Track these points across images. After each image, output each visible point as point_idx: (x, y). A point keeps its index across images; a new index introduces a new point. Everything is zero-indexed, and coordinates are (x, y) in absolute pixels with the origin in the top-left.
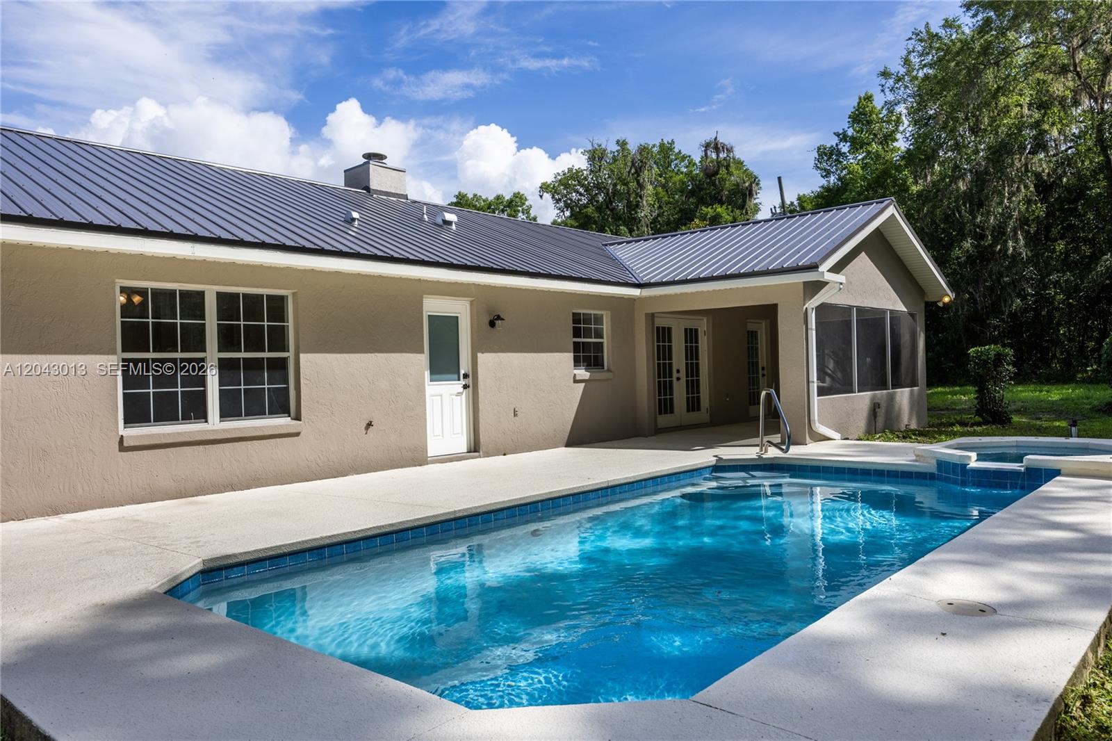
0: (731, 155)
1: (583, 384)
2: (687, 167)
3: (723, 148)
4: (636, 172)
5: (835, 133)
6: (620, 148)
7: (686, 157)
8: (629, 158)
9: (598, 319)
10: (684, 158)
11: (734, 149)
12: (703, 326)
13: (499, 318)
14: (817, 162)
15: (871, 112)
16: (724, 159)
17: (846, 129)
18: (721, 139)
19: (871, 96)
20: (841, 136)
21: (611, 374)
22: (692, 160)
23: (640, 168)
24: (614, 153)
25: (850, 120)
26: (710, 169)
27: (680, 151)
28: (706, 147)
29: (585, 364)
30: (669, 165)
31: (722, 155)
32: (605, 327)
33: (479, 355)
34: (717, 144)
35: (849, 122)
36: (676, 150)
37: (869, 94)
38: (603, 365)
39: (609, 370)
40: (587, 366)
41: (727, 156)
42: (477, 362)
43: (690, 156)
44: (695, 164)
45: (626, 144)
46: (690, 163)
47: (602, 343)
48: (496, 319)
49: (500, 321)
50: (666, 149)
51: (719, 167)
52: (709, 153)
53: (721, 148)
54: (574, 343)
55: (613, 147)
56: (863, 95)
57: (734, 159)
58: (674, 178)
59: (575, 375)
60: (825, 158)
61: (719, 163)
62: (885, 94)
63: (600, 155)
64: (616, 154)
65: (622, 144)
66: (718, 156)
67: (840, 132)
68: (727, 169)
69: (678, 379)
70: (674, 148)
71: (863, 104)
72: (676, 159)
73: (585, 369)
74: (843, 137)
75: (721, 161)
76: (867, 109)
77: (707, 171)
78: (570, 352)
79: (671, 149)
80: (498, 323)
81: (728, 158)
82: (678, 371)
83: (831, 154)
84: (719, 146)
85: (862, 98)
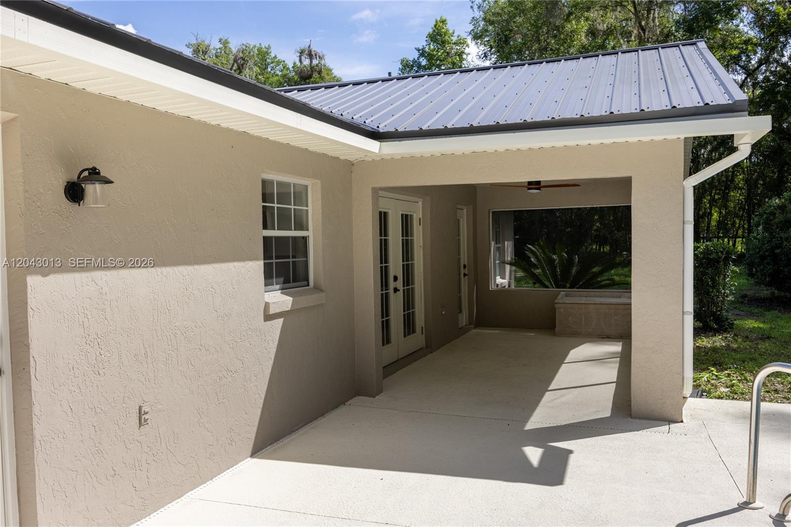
0: (323, 62)
1: (281, 321)
2: (282, 71)
3: (316, 55)
4: (239, 68)
5: (416, 48)
6: (222, 46)
7: (281, 62)
8: (232, 57)
9: (301, 195)
10: (279, 63)
11: (325, 57)
12: (418, 211)
13: (94, 174)
14: (400, 72)
15: (445, 34)
16: (316, 66)
17: (425, 46)
18: (314, 48)
19: (445, 21)
20: (421, 52)
21: (322, 295)
22: (286, 65)
23: (242, 65)
24: (217, 49)
25: (427, 39)
26: (304, 73)
27: (276, 56)
28: (301, 53)
29: (282, 279)
30: (266, 68)
31: (315, 62)
32: (310, 208)
33: (34, 282)
34: (311, 51)
35: (426, 41)
36: (273, 55)
37: (444, 19)
38: (307, 279)
39: (318, 289)
40: (284, 283)
41: (319, 63)
42: (25, 303)
43: (284, 61)
44: (288, 69)
45: (228, 43)
46: (284, 67)
47: (305, 239)
48: (86, 179)
49: (98, 186)
50: (263, 54)
51: (312, 71)
52: (303, 58)
53: (314, 55)
54: (266, 239)
55: (216, 45)
56: (439, 19)
57: (325, 66)
58: (271, 79)
59: (267, 305)
60: (408, 69)
61: (312, 68)
62: (473, 11)
63: (204, 49)
64: (219, 50)
65: (225, 43)
66: (311, 62)
67: (420, 48)
68: (319, 74)
69: (396, 290)
70: (270, 52)
71: (439, 26)
72: (272, 63)
73: (282, 289)
74: (422, 53)
75: (313, 67)
76: (443, 30)
77: (302, 74)
78: (258, 259)
79: (267, 53)
80: (92, 190)
81: (320, 65)
82: (396, 278)
83: (413, 66)
84: (313, 53)
85: (438, 21)
